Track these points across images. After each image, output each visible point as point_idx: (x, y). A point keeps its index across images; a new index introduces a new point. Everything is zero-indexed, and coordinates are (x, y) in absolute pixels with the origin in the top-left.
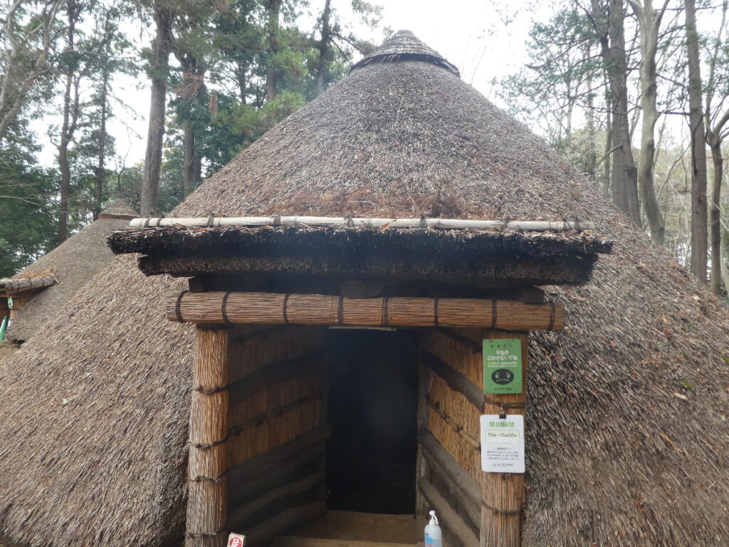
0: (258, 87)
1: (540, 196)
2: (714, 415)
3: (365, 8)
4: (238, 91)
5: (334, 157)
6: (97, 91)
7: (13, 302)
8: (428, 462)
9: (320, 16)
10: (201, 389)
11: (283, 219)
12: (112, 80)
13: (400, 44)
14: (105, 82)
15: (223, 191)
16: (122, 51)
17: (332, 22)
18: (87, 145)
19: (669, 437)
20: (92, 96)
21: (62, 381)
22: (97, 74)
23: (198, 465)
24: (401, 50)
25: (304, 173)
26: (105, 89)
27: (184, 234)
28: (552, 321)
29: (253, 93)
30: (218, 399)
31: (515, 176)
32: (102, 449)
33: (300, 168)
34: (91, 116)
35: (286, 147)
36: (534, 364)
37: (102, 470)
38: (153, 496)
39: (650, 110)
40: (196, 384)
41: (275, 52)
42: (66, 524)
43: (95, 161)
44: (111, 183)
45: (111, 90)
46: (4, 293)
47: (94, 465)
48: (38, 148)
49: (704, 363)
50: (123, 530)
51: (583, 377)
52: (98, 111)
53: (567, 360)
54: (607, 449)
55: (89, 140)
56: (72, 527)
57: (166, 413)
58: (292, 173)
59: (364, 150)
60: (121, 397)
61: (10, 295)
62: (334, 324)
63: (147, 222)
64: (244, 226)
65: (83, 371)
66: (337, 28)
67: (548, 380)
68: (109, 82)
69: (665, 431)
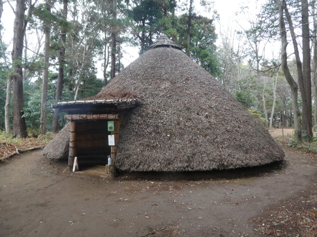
10: (71, 132)
23: (71, 145)
30: (74, 133)
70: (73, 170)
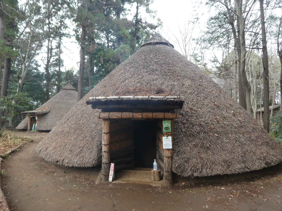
0: (113, 40)
1: (189, 85)
2: (225, 140)
3: (151, 12)
4: (106, 41)
5: (134, 77)
6: (57, 44)
7: (37, 118)
8: (159, 154)
9: (135, 15)
10: (104, 133)
11: (121, 97)
12: (62, 40)
13: (155, 39)
14: (60, 40)
15: (105, 86)
16: (66, 30)
17: (139, 17)
18: (54, 63)
19: (211, 144)
20: (55, 46)
21: (71, 134)
22: (57, 38)
23: (104, 149)
24: (155, 41)
25: (127, 81)
26: (60, 43)
27: (101, 101)
28: (176, 117)
29: (112, 42)
30: (108, 135)
31: (183, 80)
32: (83, 147)
33: (126, 80)
34: (56, 53)
35: (122, 73)
36: (179, 127)
37: (83, 151)
38: (95, 155)
39: (244, 50)
40: (103, 132)
41: (119, 30)
42: (77, 162)
43: (57, 69)
44: (63, 77)
45: (62, 43)
46: (35, 115)
47: (81, 150)
48: (40, 66)
49: (227, 128)
50: (89, 162)
51: (191, 130)
52: (58, 51)
53: (188, 127)
54: (194, 145)
55: (55, 61)
56: (78, 162)
57: (97, 139)
58: (124, 81)
59: (142, 75)
60: (86, 136)
61: (36, 116)
62: (132, 118)
63: (93, 98)
64: (113, 98)
65: (75, 132)
66: (141, 19)
67: (182, 131)
68: (61, 40)
69: (210, 142)
70: (109, 179)
